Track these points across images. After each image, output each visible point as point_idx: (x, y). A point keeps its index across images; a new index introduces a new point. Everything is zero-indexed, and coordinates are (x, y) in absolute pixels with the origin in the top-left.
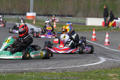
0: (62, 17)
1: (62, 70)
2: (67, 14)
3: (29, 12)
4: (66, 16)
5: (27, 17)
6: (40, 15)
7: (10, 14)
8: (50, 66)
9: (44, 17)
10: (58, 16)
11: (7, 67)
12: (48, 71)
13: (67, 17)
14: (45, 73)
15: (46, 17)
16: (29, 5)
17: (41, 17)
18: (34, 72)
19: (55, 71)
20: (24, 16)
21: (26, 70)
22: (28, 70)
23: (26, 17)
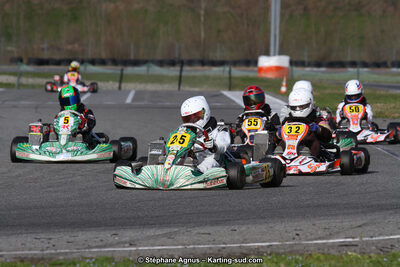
0: (377, 70)
1: (379, 245)
2: (394, 59)
3: (267, 53)
4: (389, 64)
5: (260, 70)
6: (302, 64)
7: (203, 63)
8: (338, 233)
9: (315, 69)
10: (365, 65)
11: (196, 238)
12: (333, 252)
13: (394, 70)
14: (322, 257)
15: (323, 69)
16: (268, 31)
17: (308, 69)
18: (284, 253)
19: (355, 251)
20: (251, 68)
21: (259, 247)
22: (262, 247)
23: (256, 69)
